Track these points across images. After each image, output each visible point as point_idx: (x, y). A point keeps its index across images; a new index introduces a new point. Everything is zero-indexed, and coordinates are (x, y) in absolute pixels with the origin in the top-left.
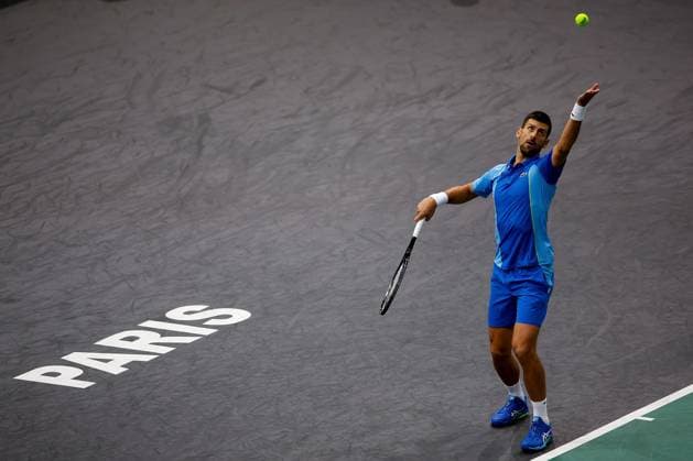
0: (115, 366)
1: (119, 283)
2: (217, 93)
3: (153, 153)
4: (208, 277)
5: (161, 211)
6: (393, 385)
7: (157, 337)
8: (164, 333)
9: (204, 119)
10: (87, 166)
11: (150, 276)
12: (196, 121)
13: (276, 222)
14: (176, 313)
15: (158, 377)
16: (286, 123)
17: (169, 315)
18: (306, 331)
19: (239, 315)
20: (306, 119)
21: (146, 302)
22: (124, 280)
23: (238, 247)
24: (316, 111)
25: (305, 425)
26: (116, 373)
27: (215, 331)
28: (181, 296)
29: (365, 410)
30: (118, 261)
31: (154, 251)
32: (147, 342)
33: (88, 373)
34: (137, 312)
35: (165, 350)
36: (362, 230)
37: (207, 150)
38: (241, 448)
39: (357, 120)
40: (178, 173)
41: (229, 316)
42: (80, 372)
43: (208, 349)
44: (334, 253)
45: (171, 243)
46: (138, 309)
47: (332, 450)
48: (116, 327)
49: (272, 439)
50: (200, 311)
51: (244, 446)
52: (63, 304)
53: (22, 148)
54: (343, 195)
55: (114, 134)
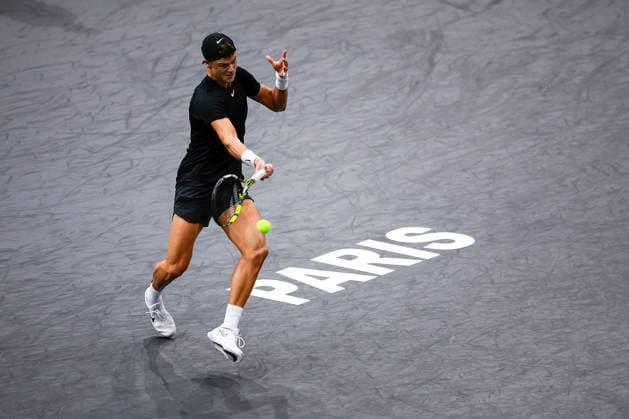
0: (332, 284)
1: (340, 198)
2: (452, 9)
3: (382, 67)
4: (432, 199)
5: (387, 128)
6: (619, 324)
7: (375, 258)
8: (383, 254)
9: (437, 36)
10: (313, 75)
11: (372, 193)
12: (428, 37)
13: (505, 147)
14: (396, 234)
15: (374, 299)
16: (521, 44)
17: (390, 235)
18: (530, 262)
19: (463, 241)
20: (543, 42)
21: (367, 221)
22: (346, 197)
23: (465, 170)
24: (553, 35)
25: (523, 359)
26: (332, 292)
27: (437, 255)
28: (402, 217)
29: (588, 348)
30: (340, 175)
31: (379, 168)
32: (365, 262)
33: (302, 290)
34: (356, 230)
35: (384, 271)
36: (595, 161)
37: (438, 68)
38: (457, 377)
39: (596, 47)
40: (407, 89)
41: (452, 241)
42: (295, 288)
43: (428, 274)
44: (565, 183)
45: (395, 161)
46: (357, 227)
47: (551, 387)
48: (334, 245)
49: (489, 370)
50: (422, 234)
51: (461, 377)
52: (282, 217)
53: (247, 53)
54: (578, 123)
55: (343, 45)
